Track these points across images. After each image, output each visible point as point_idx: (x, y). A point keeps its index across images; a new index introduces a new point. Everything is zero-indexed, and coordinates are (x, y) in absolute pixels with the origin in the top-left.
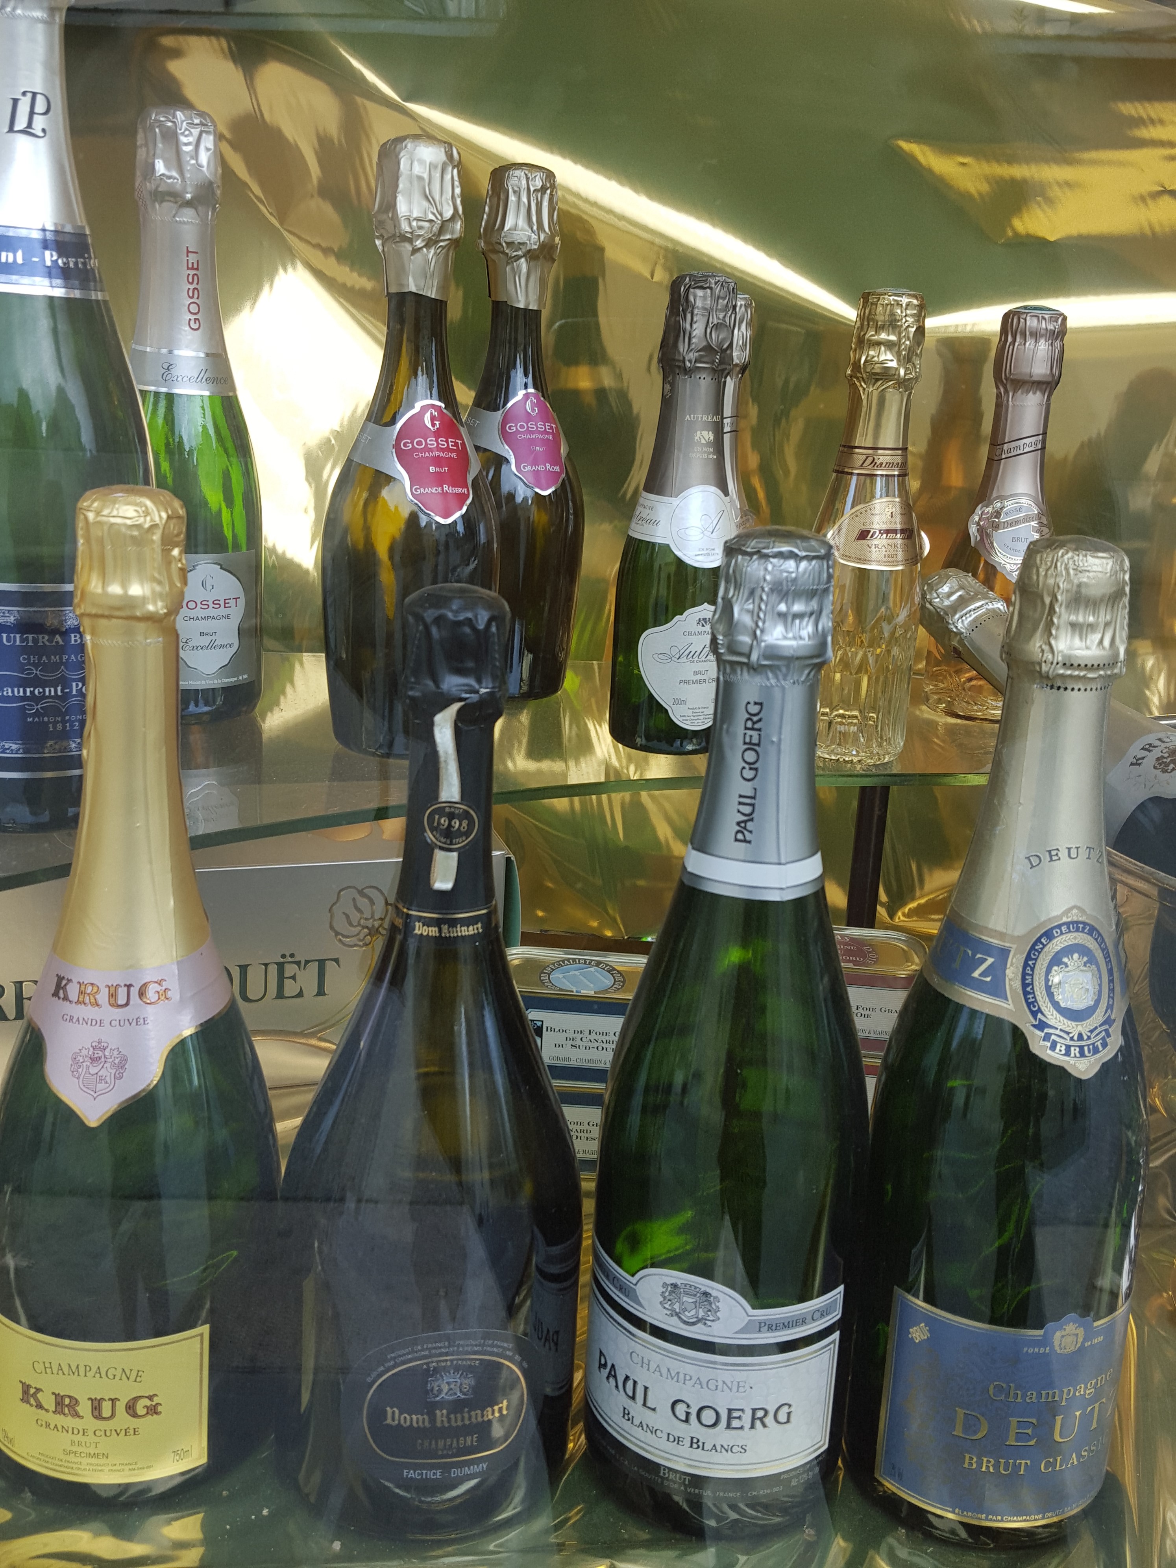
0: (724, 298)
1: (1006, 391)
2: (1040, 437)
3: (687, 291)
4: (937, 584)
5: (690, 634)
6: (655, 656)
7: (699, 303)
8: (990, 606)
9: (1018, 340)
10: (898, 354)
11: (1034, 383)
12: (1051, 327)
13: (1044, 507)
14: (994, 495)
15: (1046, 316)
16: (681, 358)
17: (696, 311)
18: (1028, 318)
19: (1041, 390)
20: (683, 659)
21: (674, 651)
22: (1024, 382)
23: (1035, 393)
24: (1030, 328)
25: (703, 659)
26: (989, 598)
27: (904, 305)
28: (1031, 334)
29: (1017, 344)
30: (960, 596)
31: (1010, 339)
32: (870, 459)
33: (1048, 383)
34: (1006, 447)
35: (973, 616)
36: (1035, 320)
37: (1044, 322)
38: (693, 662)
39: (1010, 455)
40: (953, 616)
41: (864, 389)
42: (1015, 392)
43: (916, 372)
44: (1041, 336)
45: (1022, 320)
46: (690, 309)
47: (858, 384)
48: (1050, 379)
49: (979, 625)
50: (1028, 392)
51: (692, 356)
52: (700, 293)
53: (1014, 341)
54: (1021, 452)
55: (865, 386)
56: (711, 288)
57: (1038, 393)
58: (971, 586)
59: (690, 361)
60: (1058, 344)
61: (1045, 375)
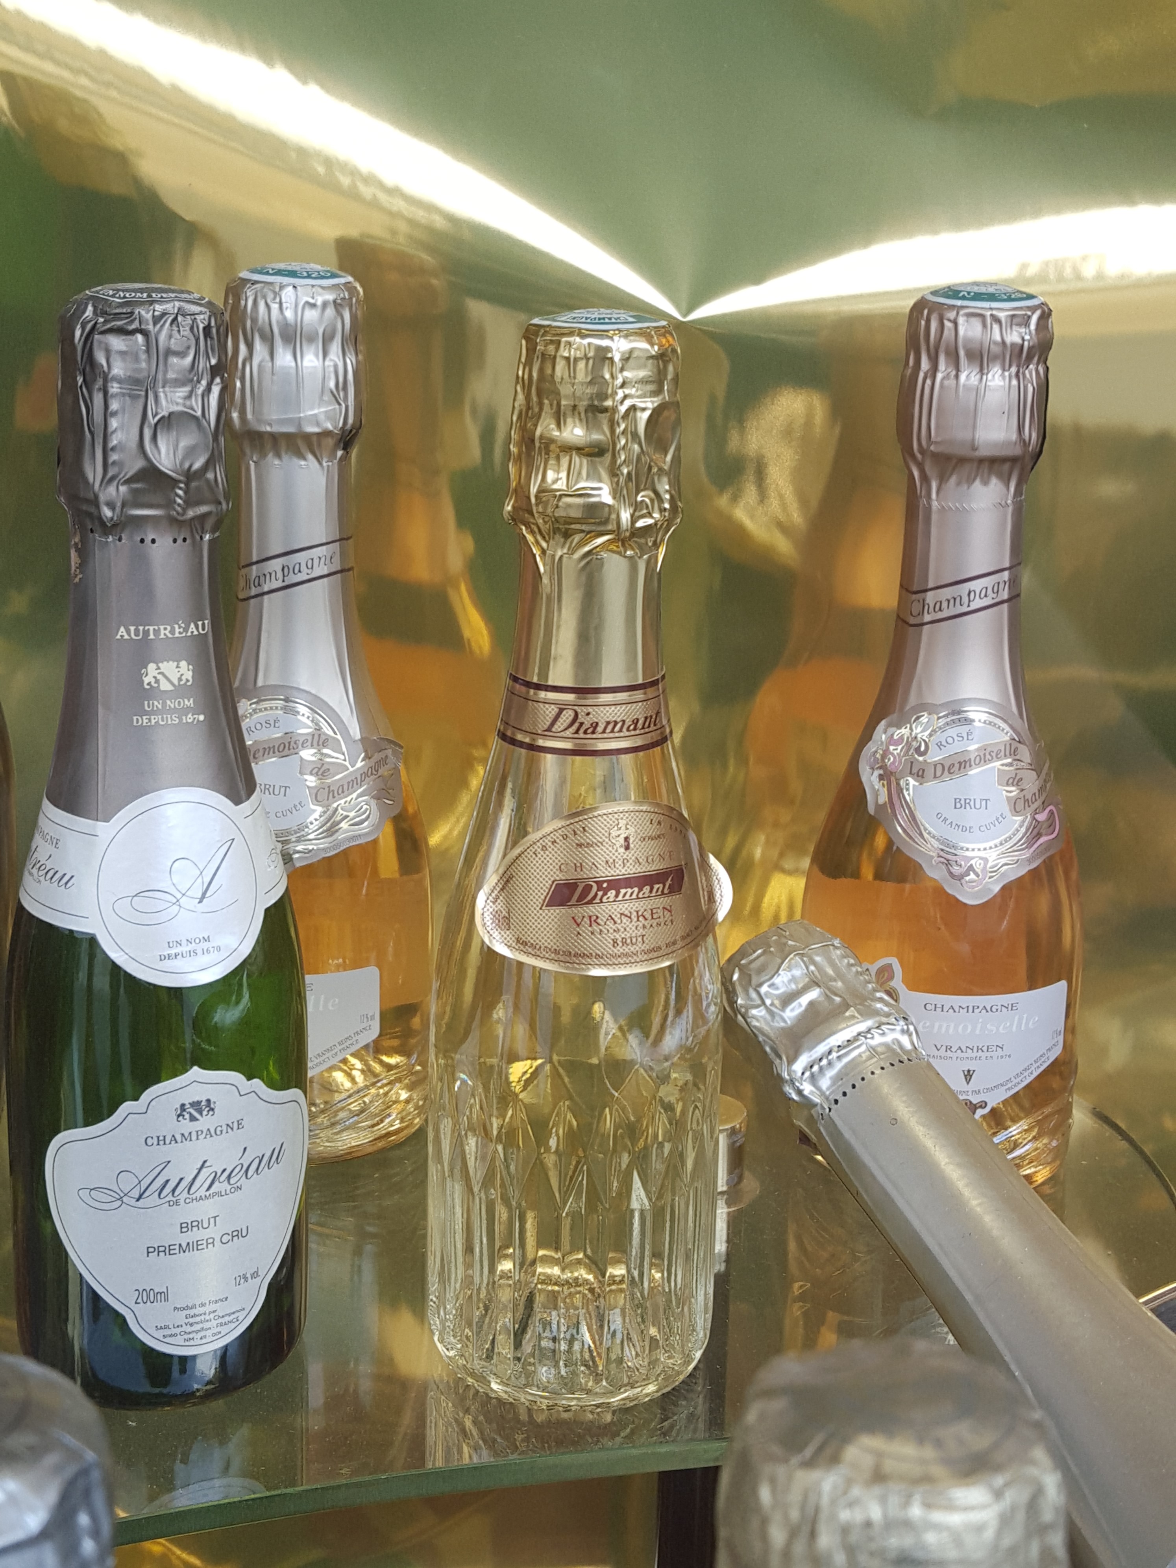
0: (182, 354)
1: (925, 478)
2: (1006, 575)
3: (88, 338)
4: (760, 971)
5: (161, 1140)
6: (84, 1194)
7: (118, 369)
8: (877, 1040)
9: (942, 366)
10: (614, 472)
11: (981, 461)
12: (1014, 337)
13: (1023, 726)
14: (912, 701)
15: (1002, 315)
16: (92, 496)
17: (114, 388)
18: (961, 320)
19: (1000, 476)
20: (151, 1200)
21: (127, 1183)
22: (962, 461)
23: (986, 483)
24: (967, 340)
25: (202, 1192)
26: (877, 1013)
27: (617, 358)
28: (970, 355)
29: (939, 376)
30: (811, 1004)
31: (925, 365)
32: (568, 715)
33: (1014, 460)
34: (930, 597)
35: (839, 1066)
36: (977, 324)
37: (996, 327)
38: (177, 1203)
39: (940, 615)
40: (791, 1061)
41: (544, 552)
42: (943, 479)
43: (662, 510)
44: (993, 358)
45: (948, 324)
46: (99, 383)
47: (530, 538)
48: (1017, 451)
49: (849, 1090)
50: (970, 481)
51: (116, 492)
52: (117, 343)
53: (935, 369)
54: (965, 609)
55: (544, 545)
56: (145, 333)
57: (994, 481)
58: (840, 976)
59: (111, 505)
60: (1032, 372)
61: (1007, 444)
